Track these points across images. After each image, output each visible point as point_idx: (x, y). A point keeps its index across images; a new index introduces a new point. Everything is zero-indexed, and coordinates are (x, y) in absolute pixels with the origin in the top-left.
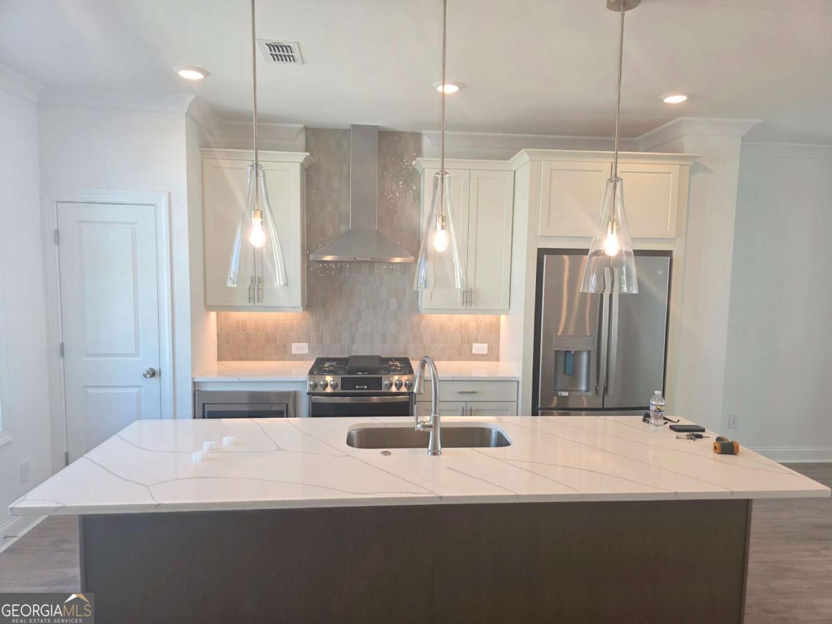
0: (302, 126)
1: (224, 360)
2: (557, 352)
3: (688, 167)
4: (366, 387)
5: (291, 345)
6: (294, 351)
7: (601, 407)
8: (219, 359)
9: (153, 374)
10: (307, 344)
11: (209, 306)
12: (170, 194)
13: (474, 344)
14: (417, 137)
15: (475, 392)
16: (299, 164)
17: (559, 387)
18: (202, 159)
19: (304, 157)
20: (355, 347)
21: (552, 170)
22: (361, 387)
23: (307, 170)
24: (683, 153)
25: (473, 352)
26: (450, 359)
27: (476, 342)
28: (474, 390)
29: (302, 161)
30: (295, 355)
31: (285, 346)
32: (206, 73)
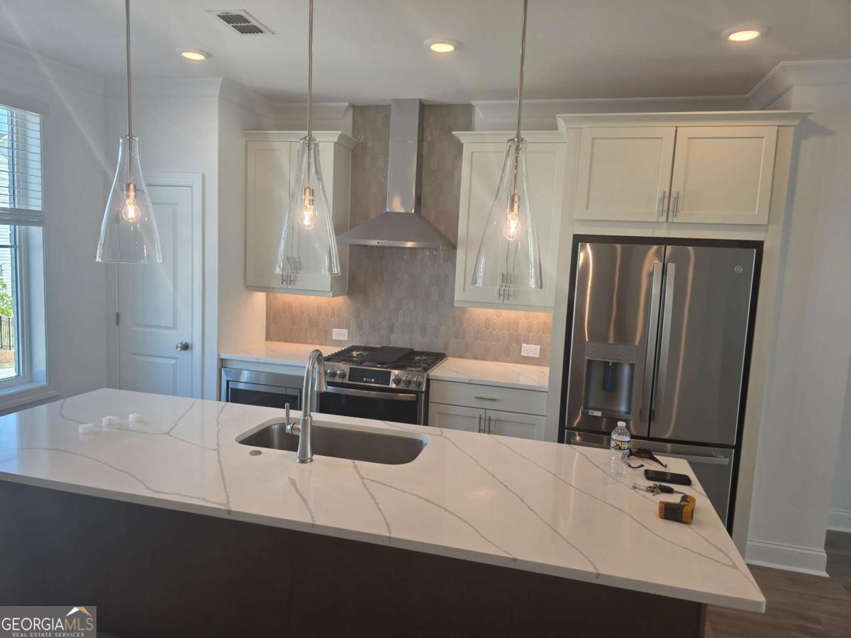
0: (347, 104)
1: (271, 340)
2: (589, 361)
3: (793, 128)
4: (373, 380)
5: (332, 331)
6: (334, 337)
7: (646, 435)
8: (267, 339)
9: (185, 347)
10: (347, 330)
11: (248, 286)
12: (203, 176)
13: (524, 345)
14: (468, 108)
15: (495, 400)
16: (332, 145)
17: (591, 404)
18: (247, 141)
19: (338, 135)
20: (393, 337)
21: (593, 139)
22: (368, 380)
23: (352, 151)
24: (789, 109)
25: (522, 354)
26: (496, 359)
27: (527, 342)
28: (495, 397)
29: (336, 140)
30: (335, 340)
31: (326, 331)
32: (208, 55)
